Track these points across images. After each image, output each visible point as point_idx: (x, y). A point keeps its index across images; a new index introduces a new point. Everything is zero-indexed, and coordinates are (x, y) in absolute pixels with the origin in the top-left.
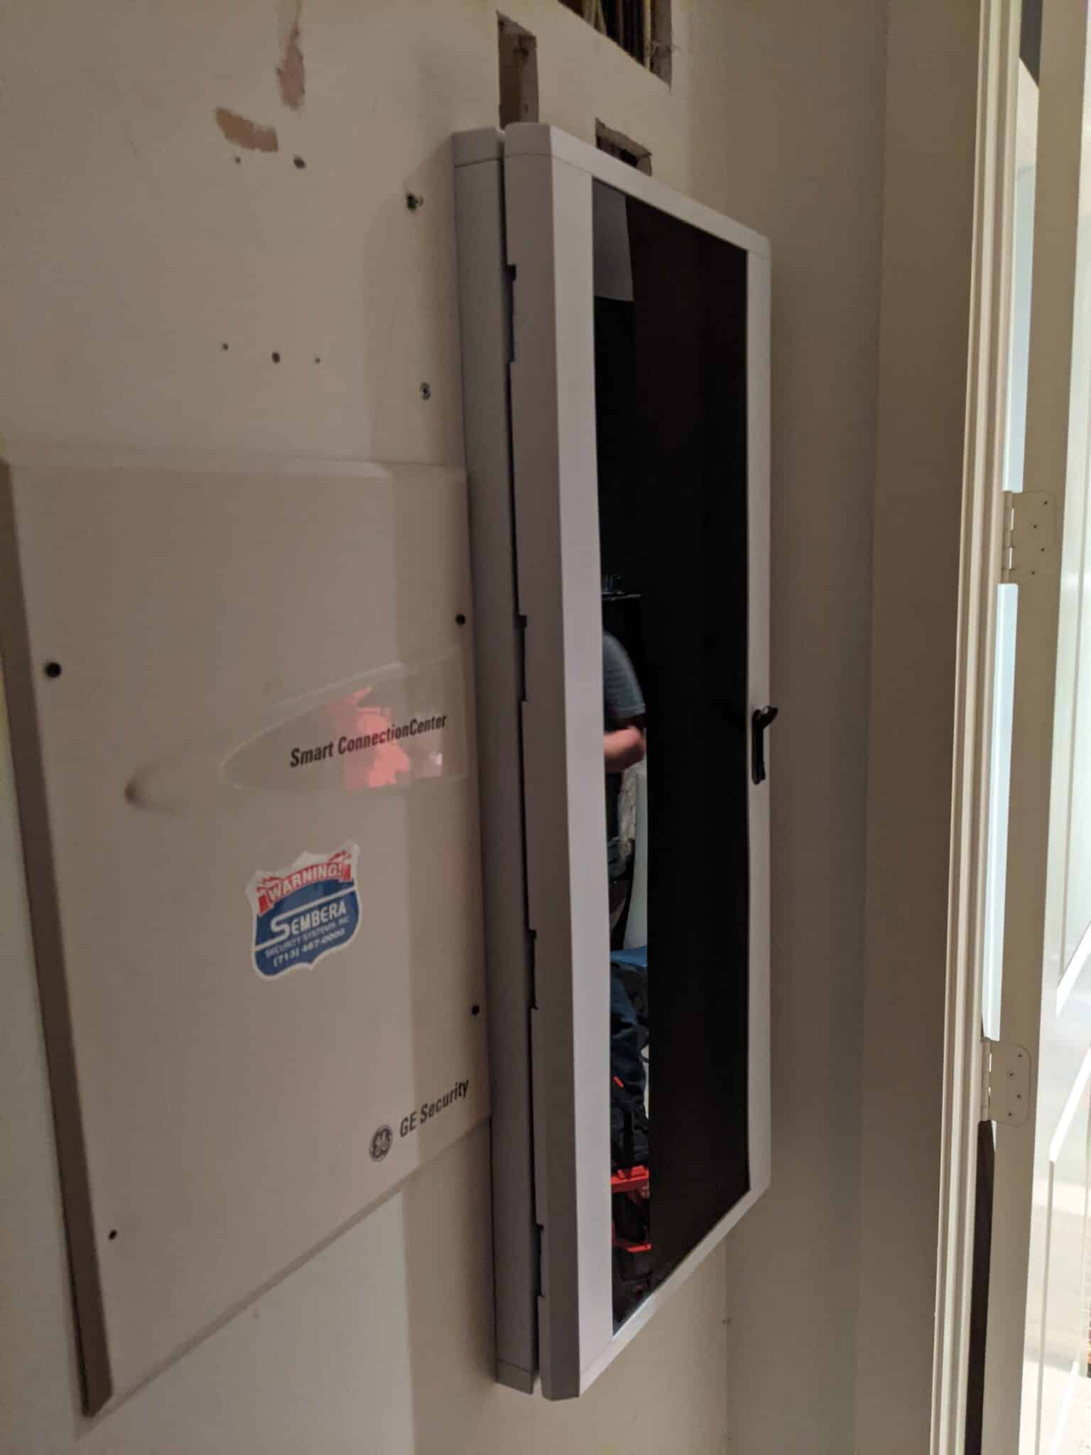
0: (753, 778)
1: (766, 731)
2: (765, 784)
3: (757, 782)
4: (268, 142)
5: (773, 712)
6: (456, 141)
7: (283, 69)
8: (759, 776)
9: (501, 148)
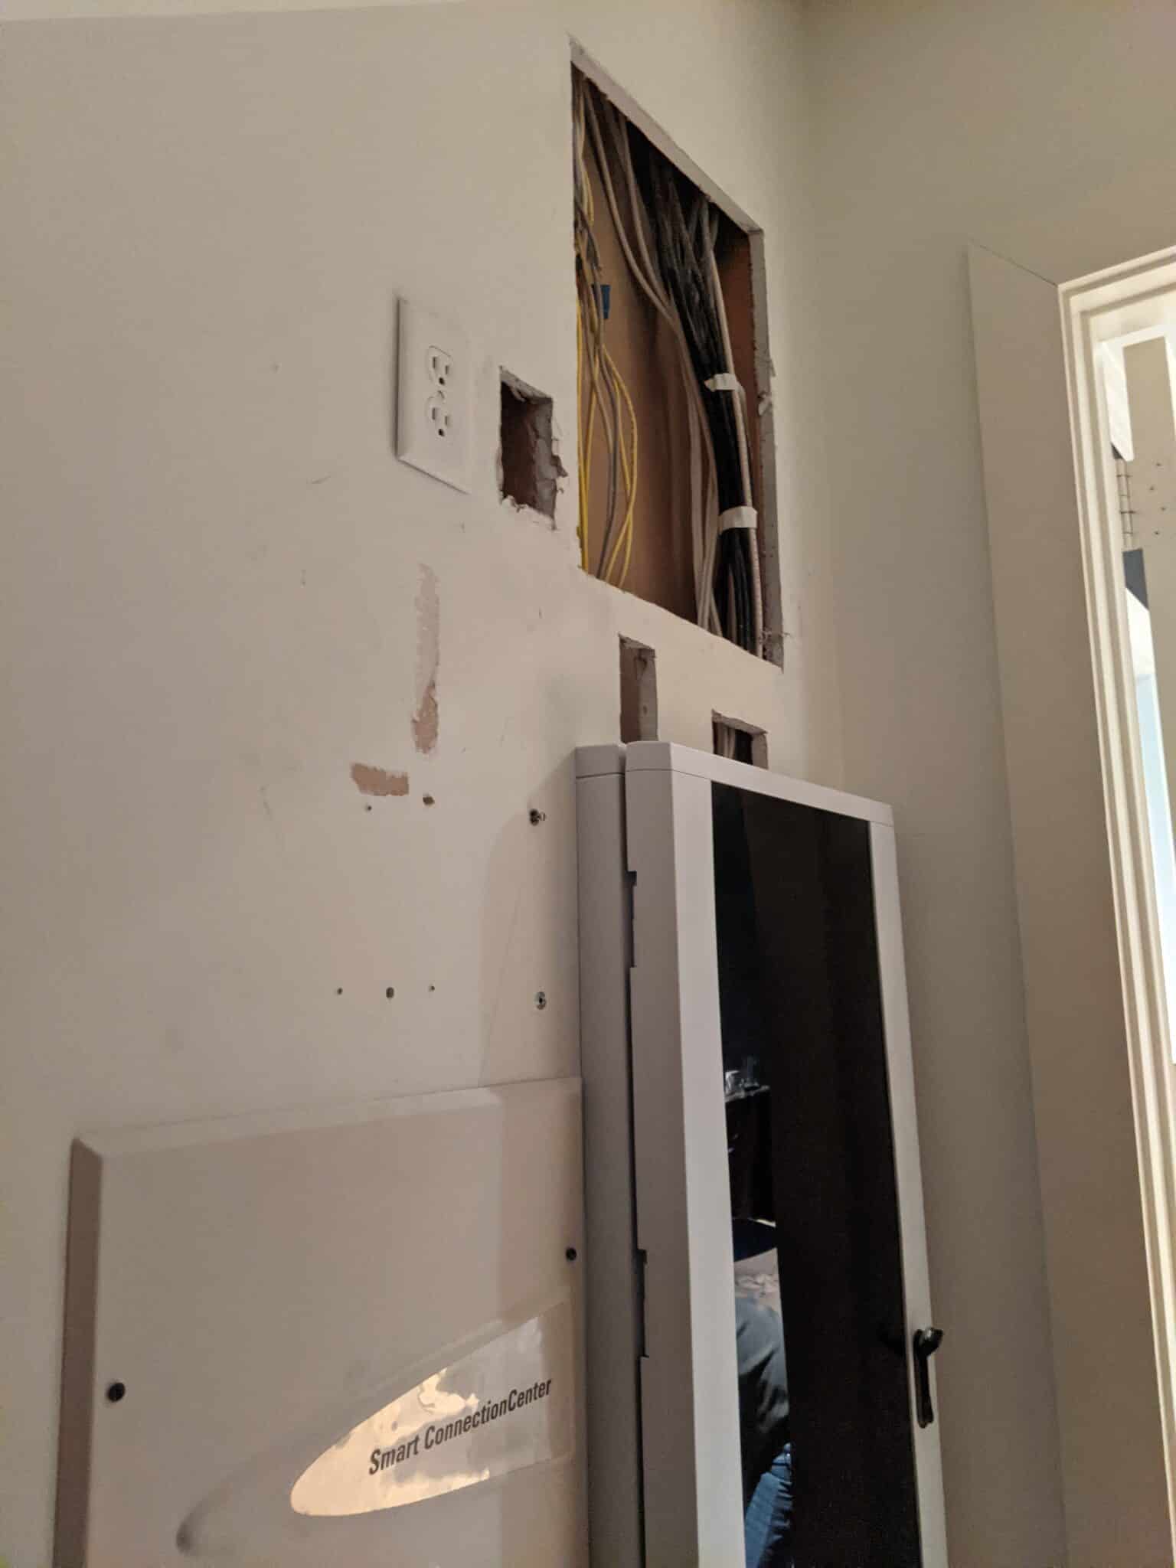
0: (919, 1421)
1: (931, 1359)
2: (934, 1427)
3: (923, 1426)
4: (399, 786)
5: (938, 1334)
6: (578, 755)
7: (417, 719)
8: (926, 1417)
9: (623, 762)
